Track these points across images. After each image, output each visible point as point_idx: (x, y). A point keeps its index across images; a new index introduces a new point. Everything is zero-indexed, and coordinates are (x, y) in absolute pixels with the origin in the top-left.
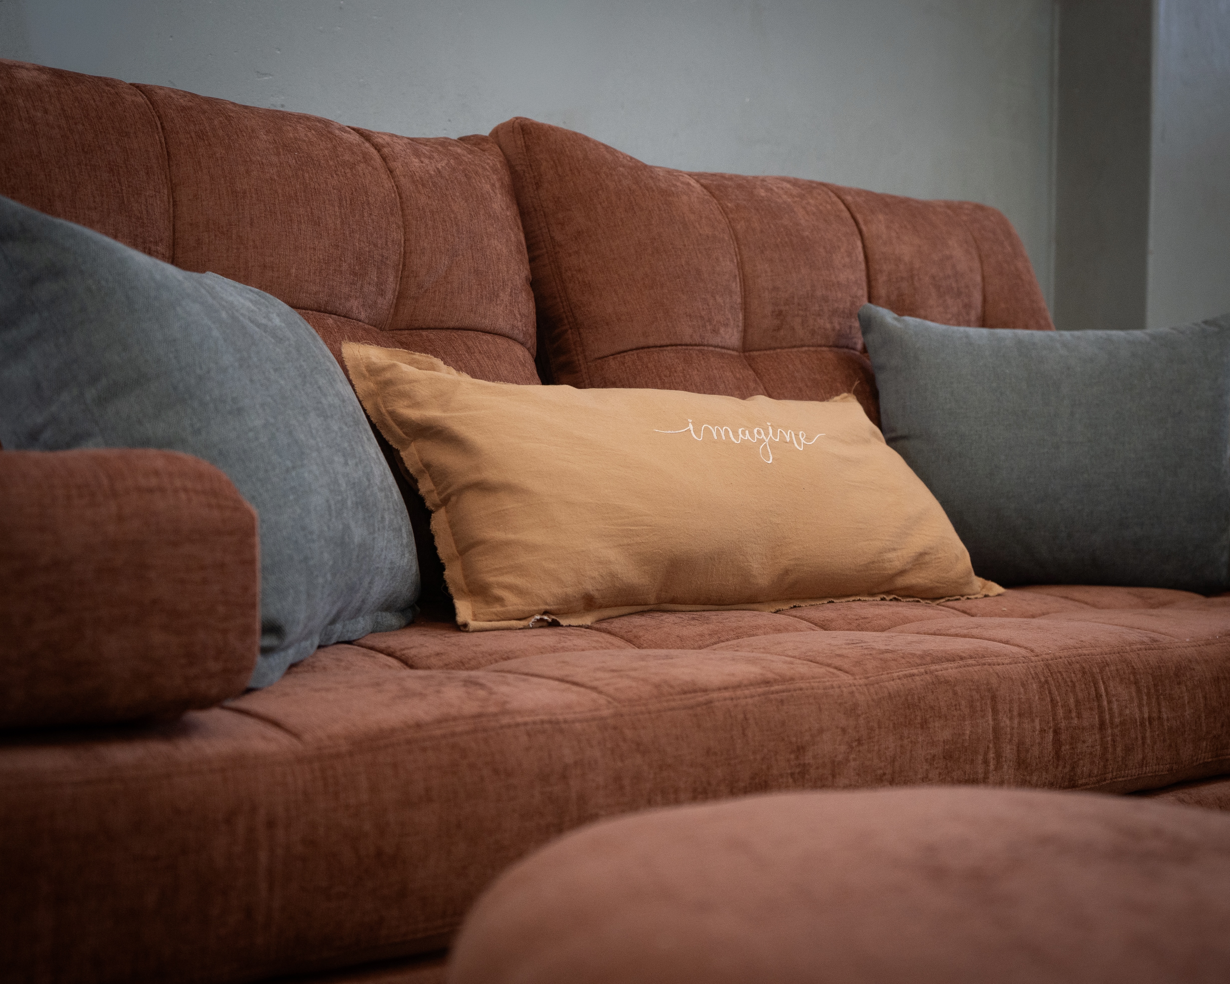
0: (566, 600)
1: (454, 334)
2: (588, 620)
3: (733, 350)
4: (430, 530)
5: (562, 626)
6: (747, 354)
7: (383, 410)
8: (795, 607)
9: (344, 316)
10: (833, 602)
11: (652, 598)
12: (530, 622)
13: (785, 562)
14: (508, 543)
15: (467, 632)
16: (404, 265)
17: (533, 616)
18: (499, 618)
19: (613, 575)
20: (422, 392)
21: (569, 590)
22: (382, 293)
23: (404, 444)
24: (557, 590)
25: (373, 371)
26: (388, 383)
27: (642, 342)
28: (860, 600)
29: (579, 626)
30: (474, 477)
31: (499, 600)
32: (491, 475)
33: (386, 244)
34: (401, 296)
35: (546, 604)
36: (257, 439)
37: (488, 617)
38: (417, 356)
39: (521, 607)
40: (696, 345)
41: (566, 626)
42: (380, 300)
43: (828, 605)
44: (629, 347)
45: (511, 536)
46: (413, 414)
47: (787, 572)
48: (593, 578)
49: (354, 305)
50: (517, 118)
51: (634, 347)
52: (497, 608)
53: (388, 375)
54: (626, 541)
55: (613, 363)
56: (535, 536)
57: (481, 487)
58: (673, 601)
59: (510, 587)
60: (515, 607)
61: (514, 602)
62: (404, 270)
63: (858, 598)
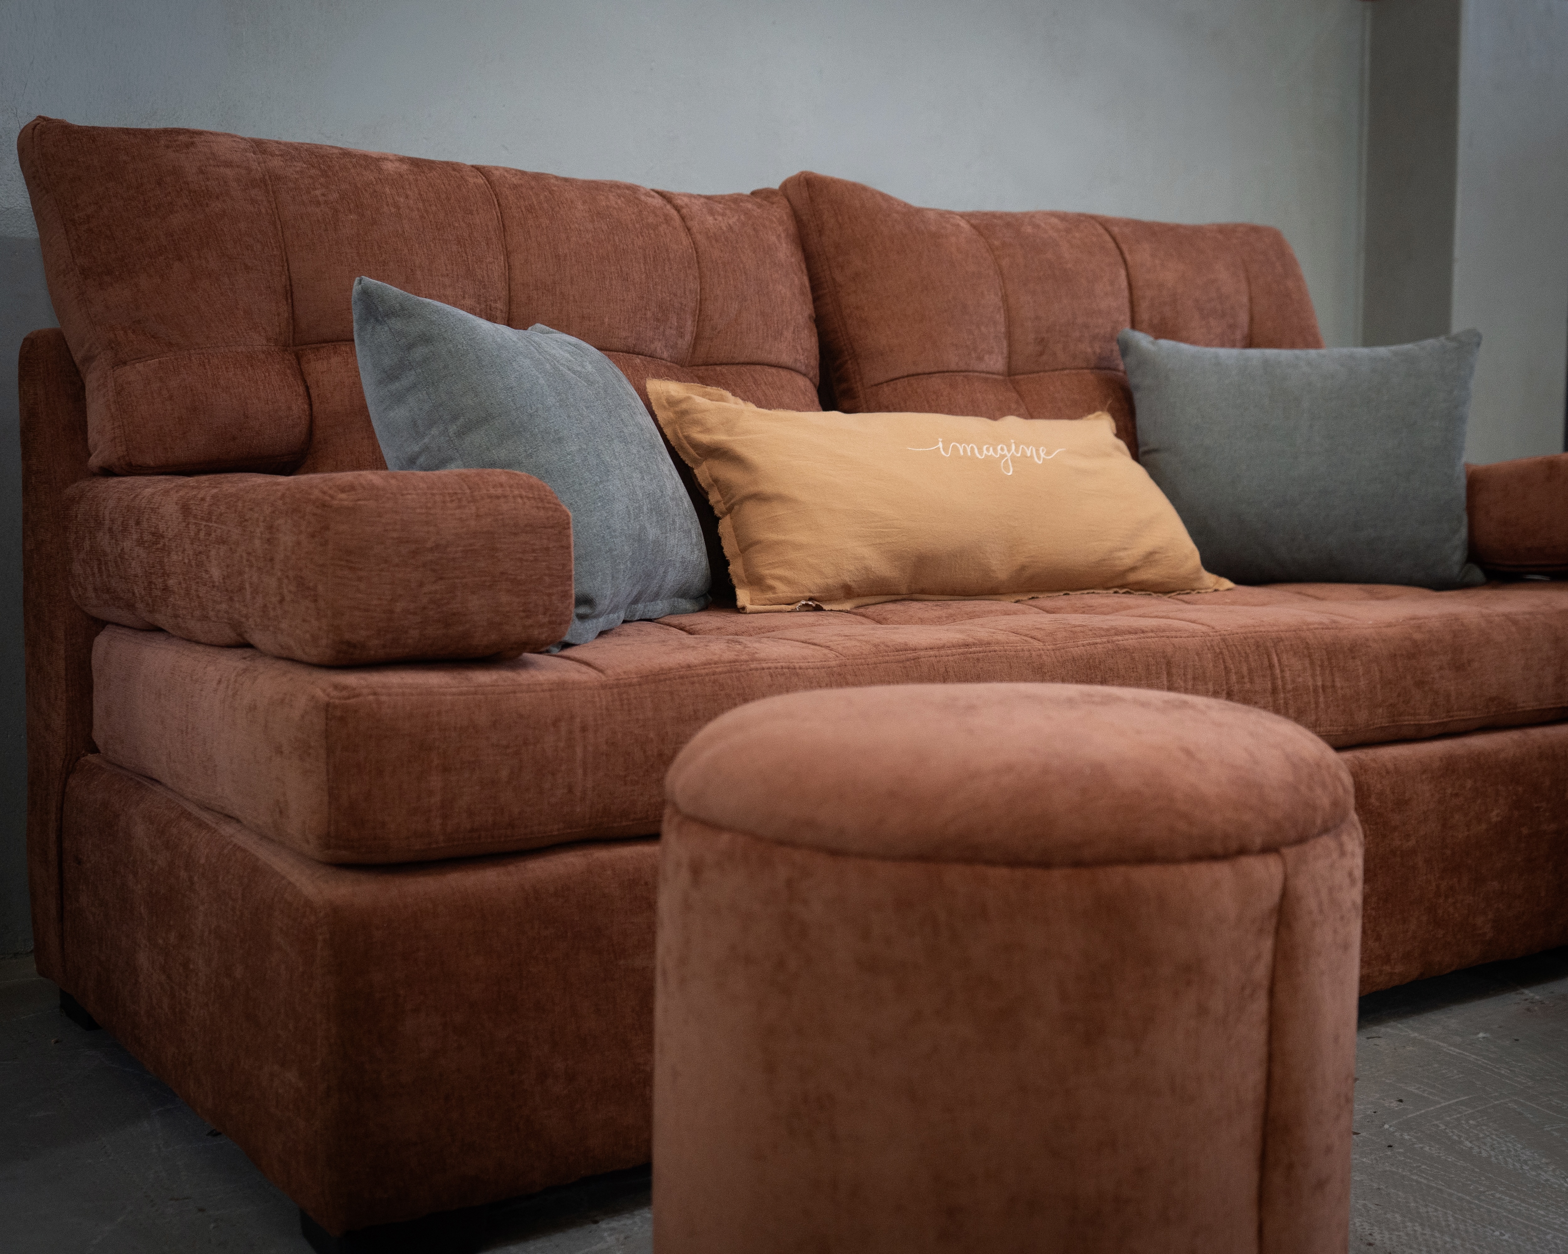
0: (828, 589)
1: (743, 369)
2: (847, 606)
3: (998, 374)
4: (718, 534)
5: (825, 610)
6: (1012, 378)
7: (680, 435)
8: (1033, 598)
9: (650, 356)
10: (1069, 594)
11: (904, 589)
12: (797, 606)
13: (1021, 560)
14: (779, 543)
15: (745, 613)
16: (700, 310)
17: (799, 601)
18: (771, 603)
19: (866, 568)
20: (712, 420)
21: (830, 581)
22: (681, 335)
23: (698, 463)
24: (820, 581)
25: (672, 403)
26: (684, 413)
27: (913, 370)
28: (1093, 593)
29: (840, 611)
30: (752, 489)
31: (771, 588)
32: (767, 488)
33: (685, 293)
34: (698, 338)
35: (810, 592)
36: (573, 460)
37: (764, 602)
38: (709, 389)
39: (789, 594)
40: (961, 371)
41: (828, 610)
42: (680, 342)
43: (1065, 597)
44: (901, 374)
45: (781, 537)
46: (704, 438)
47: (1023, 568)
48: (850, 571)
49: (658, 346)
50: (802, 173)
51: (906, 374)
52: (770, 595)
53: (684, 406)
54: (878, 541)
55: (886, 389)
56: (801, 537)
57: (760, 498)
58: (923, 591)
59: (780, 578)
60: (785, 595)
61: (783, 590)
62: (700, 315)
63: (1092, 591)
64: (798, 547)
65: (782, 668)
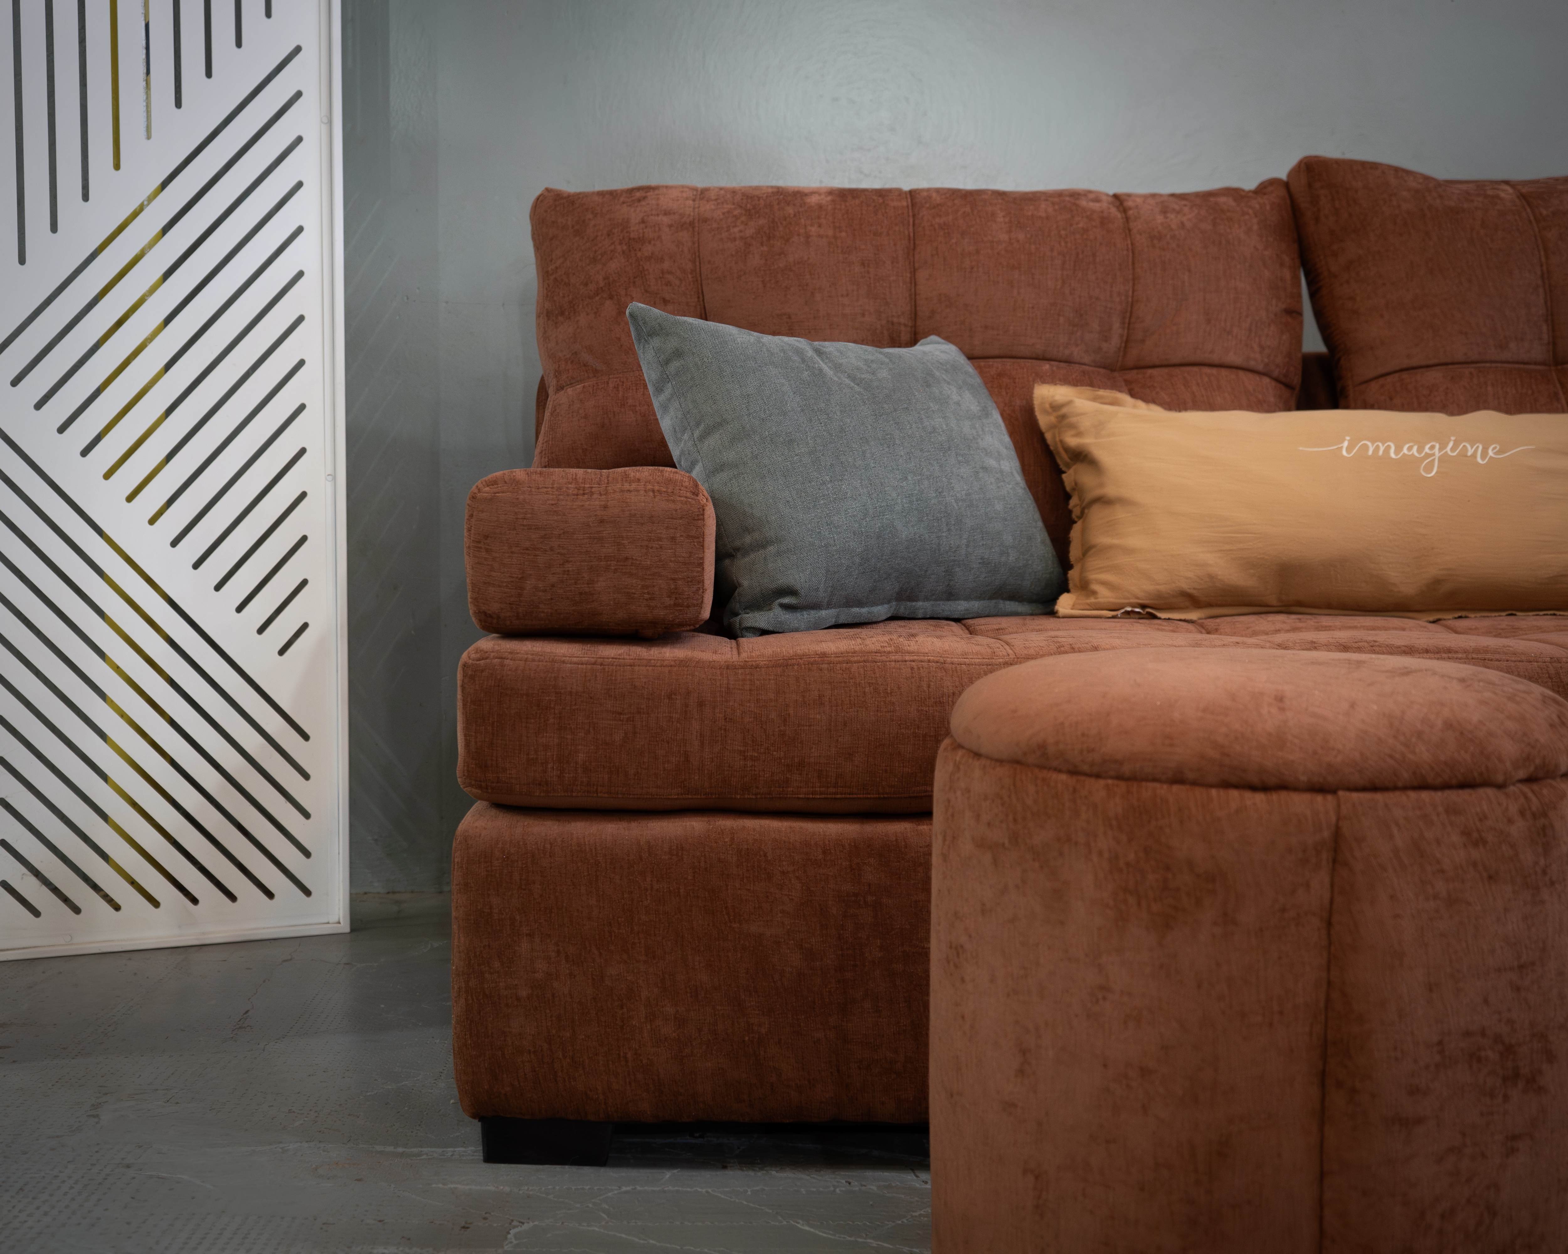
0: (1159, 596)
1: (1177, 371)
2: (1193, 615)
3: (1540, 364)
4: (1069, 537)
5: (1160, 618)
6: (1559, 367)
7: (1057, 439)
8: (1460, 617)
9: (1065, 362)
10: (1515, 615)
11: (1273, 600)
12: (1119, 613)
13: (1433, 572)
14: (1111, 547)
15: (1059, 617)
16: (1131, 313)
17: (1123, 608)
18: (1092, 608)
19: (1211, 577)
20: (1085, 423)
21: (1162, 588)
22: (1106, 339)
23: (1069, 466)
24: (1149, 587)
25: (1055, 407)
26: (1064, 417)
28: (1554, 615)
29: (1181, 620)
30: (1097, 492)
31: (1094, 593)
32: (1110, 491)
34: (1127, 341)
35: (1138, 598)
37: (1082, 607)
38: (1102, 392)
39: (1112, 600)
41: (1165, 619)
42: (1105, 345)
43: (1509, 617)
44: (1392, 369)
45: (1115, 541)
46: (1072, 441)
47: (1437, 582)
48: (1187, 578)
49: (1076, 352)
50: (1310, 157)
52: (1092, 600)
53: (1065, 410)
54: (1227, 547)
55: (1374, 386)
56: (1133, 541)
57: (1103, 501)
58: (1300, 604)
59: (1104, 583)
60: (1106, 600)
61: (1105, 595)
62: (1129, 317)
63: (1552, 612)
64: (1128, 551)
65: (929, 661)
